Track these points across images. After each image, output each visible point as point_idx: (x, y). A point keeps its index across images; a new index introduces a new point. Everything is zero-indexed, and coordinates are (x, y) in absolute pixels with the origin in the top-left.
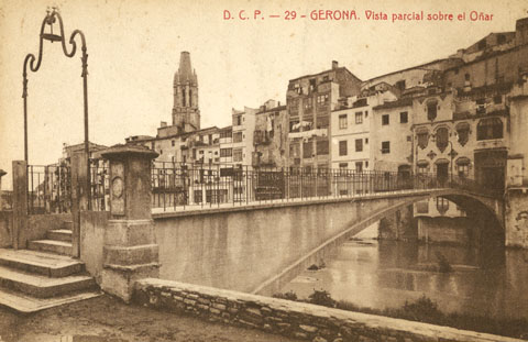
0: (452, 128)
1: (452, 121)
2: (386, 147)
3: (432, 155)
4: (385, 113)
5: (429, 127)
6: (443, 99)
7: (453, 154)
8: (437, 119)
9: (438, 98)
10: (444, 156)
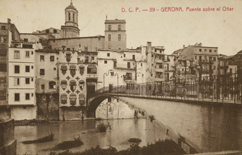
0: (77, 67)
1: (78, 64)
2: (42, 72)
3: (68, 78)
4: (42, 54)
5: (67, 65)
6: (73, 53)
7: (78, 78)
8: (70, 62)
9: (71, 52)
10: (74, 79)
